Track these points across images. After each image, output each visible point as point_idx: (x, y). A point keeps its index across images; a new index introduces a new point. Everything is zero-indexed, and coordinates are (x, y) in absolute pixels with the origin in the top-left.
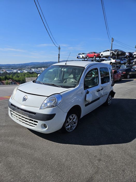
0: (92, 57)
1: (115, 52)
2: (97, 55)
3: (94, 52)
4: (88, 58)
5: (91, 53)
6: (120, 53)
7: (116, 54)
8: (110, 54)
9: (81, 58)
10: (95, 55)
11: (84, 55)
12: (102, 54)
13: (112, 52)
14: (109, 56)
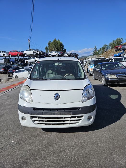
0: (16, 55)
1: (38, 52)
2: (21, 54)
3: (16, 51)
4: (10, 56)
5: (13, 52)
6: (41, 53)
7: (39, 54)
8: (34, 53)
9: (2, 57)
10: (18, 54)
11: (5, 53)
12: (25, 53)
13: (35, 52)
14: (32, 55)
